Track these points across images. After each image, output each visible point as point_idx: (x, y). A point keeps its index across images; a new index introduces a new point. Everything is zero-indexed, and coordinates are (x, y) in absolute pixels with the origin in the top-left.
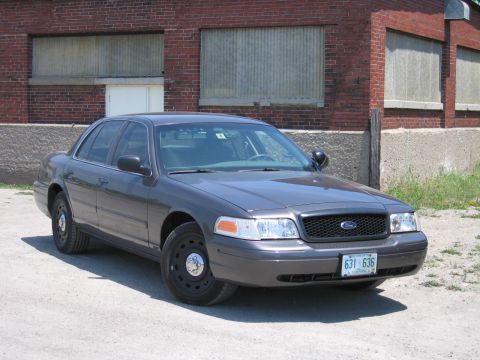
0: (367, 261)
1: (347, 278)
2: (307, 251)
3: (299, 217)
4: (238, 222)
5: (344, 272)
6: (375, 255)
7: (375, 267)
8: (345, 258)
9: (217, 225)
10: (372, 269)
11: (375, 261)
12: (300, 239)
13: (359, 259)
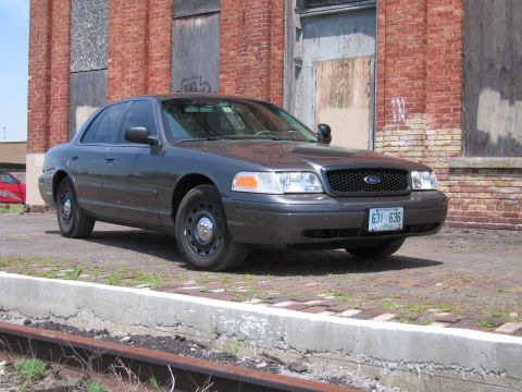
0: (394, 216)
1: (374, 233)
2: (333, 205)
3: (322, 171)
4: (258, 176)
5: (371, 227)
6: (401, 210)
7: (402, 222)
8: (372, 211)
9: (235, 182)
10: (398, 225)
11: (402, 216)
12: (324, 193)
13: (386, 213)
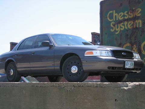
3: (111, 50)
4: (94, 51)
5: (126, 67)
6: (133, 62)
8: (126, 62)
9: (85, 53)
10: (132, 67)
11: (133, 64)
12: (112, 56)
13: (129, 63)
